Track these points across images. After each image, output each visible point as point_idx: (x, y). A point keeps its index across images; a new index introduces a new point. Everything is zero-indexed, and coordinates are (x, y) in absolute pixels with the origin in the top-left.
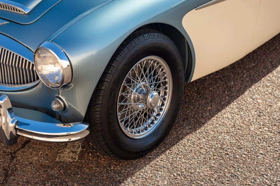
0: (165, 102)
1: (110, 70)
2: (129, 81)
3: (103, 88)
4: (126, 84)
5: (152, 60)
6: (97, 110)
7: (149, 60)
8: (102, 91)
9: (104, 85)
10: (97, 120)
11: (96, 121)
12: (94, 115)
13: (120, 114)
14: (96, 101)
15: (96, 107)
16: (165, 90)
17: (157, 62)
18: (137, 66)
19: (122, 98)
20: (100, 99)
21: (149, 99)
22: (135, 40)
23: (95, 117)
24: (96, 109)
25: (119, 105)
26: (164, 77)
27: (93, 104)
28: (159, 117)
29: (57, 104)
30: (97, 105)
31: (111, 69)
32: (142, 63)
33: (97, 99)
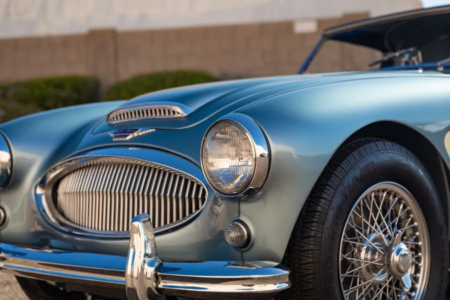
0: (420, 265)
2: (351, 233)
3: (319, 209)
4: (348, 237)
5: (384, 191)
6: (305, 249)
7: (378, 191)
8: (317, 213)
9: (321, 204)
10: (304, 269)
12: (300, 258)
13: (346, 295)
16: (416, 243)
17: (393, 193)
18: (362, 203)
19: (346, 264)
20: (314, 228)
21: (393, 258)
22: (348, 158)
23: (301, 262)
24: (303, 247)
25: (342, 278)
26: (410, 219)
27: (298, 239)
28: (416, 293)
29: (236, 231)
30: (305, 240)
32: (368, 198)
33: (307, 228)
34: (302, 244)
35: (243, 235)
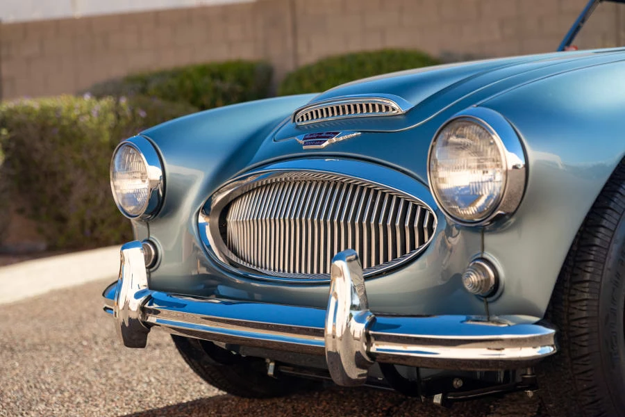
1: (613, 201)
3: (597, 242)
6: (577, 298)
8: (595, 248)
9: (600, 235)
10: (575, 326)
11: (575, 329)
12: (570, 311)
14: (576, 275)
15: (575, 289)
20: (589, 270)
23: (571, 317)
24: (574, 295)
27: (567, 285)
29: (479, 274)
30: (578, 285)
31: (615, 200)
33: (580, 269)
34: (573, 292)
35: (488, 280)
